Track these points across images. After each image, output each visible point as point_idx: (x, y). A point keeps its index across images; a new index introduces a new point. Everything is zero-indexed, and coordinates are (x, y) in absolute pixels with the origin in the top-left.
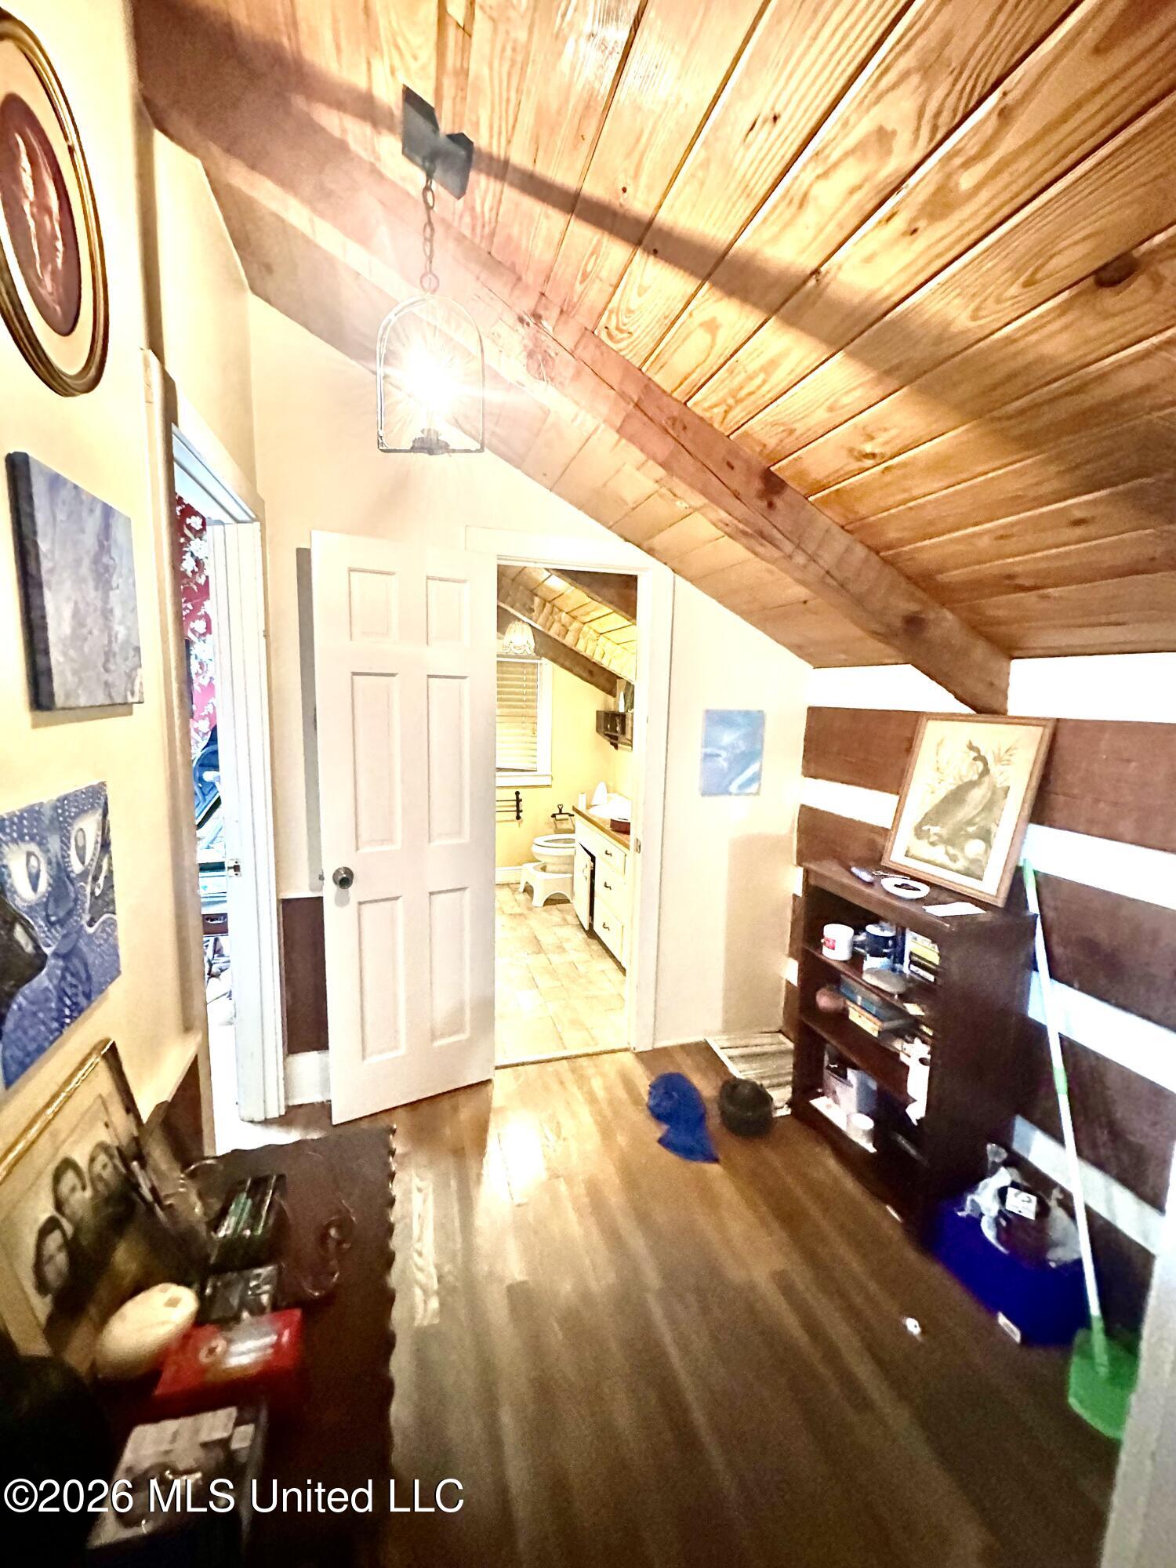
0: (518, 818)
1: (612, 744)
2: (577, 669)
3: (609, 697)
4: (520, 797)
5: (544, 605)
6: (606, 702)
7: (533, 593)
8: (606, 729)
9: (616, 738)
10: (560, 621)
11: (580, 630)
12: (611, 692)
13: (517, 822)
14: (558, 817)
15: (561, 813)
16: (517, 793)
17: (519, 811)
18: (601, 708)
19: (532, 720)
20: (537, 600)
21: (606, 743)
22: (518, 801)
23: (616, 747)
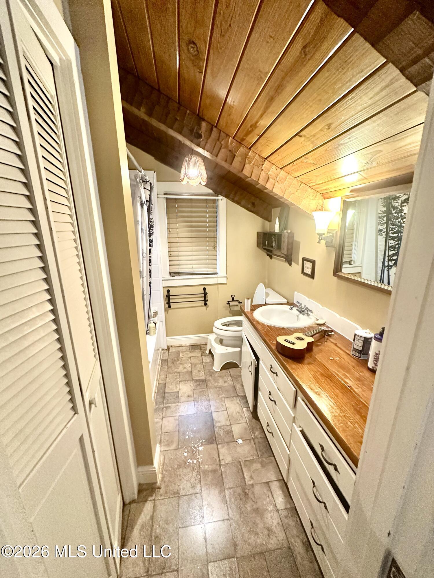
0: (206, 304)
1: (268, 255)
2: (244, 202)
3: (267, 222)
4: (206, 291)
5: (211, 130)
6: (263, 226)
7: (200, 118)
8: (264, 245)
9: (271, 251)
10: (227, 147)
11: (245, 156)
12: (267, 218)
13: (205, 307)
14: (231, 303)
15: (233, 300)
16: (205, 289)
17: (206, 301)
18: (260, 230)
19: (212, 240)
20: (204, 124)
21: (264, 254)
22: (205, 294)
23: (271, 257)
